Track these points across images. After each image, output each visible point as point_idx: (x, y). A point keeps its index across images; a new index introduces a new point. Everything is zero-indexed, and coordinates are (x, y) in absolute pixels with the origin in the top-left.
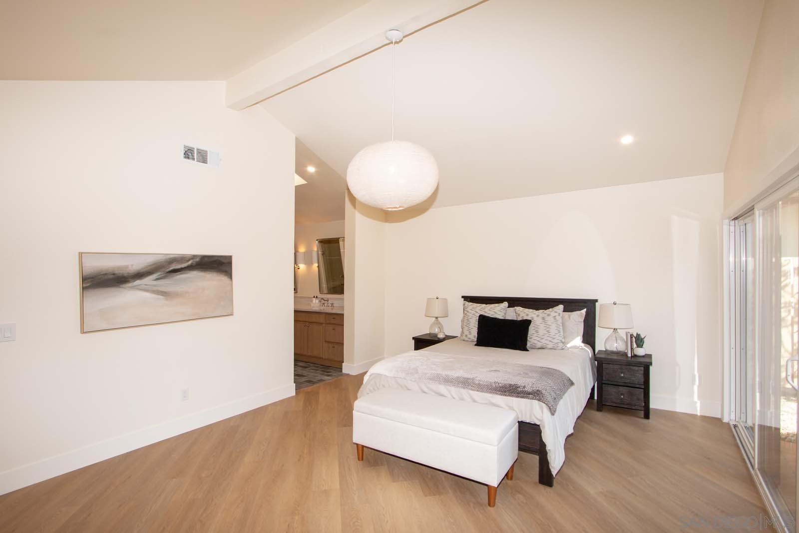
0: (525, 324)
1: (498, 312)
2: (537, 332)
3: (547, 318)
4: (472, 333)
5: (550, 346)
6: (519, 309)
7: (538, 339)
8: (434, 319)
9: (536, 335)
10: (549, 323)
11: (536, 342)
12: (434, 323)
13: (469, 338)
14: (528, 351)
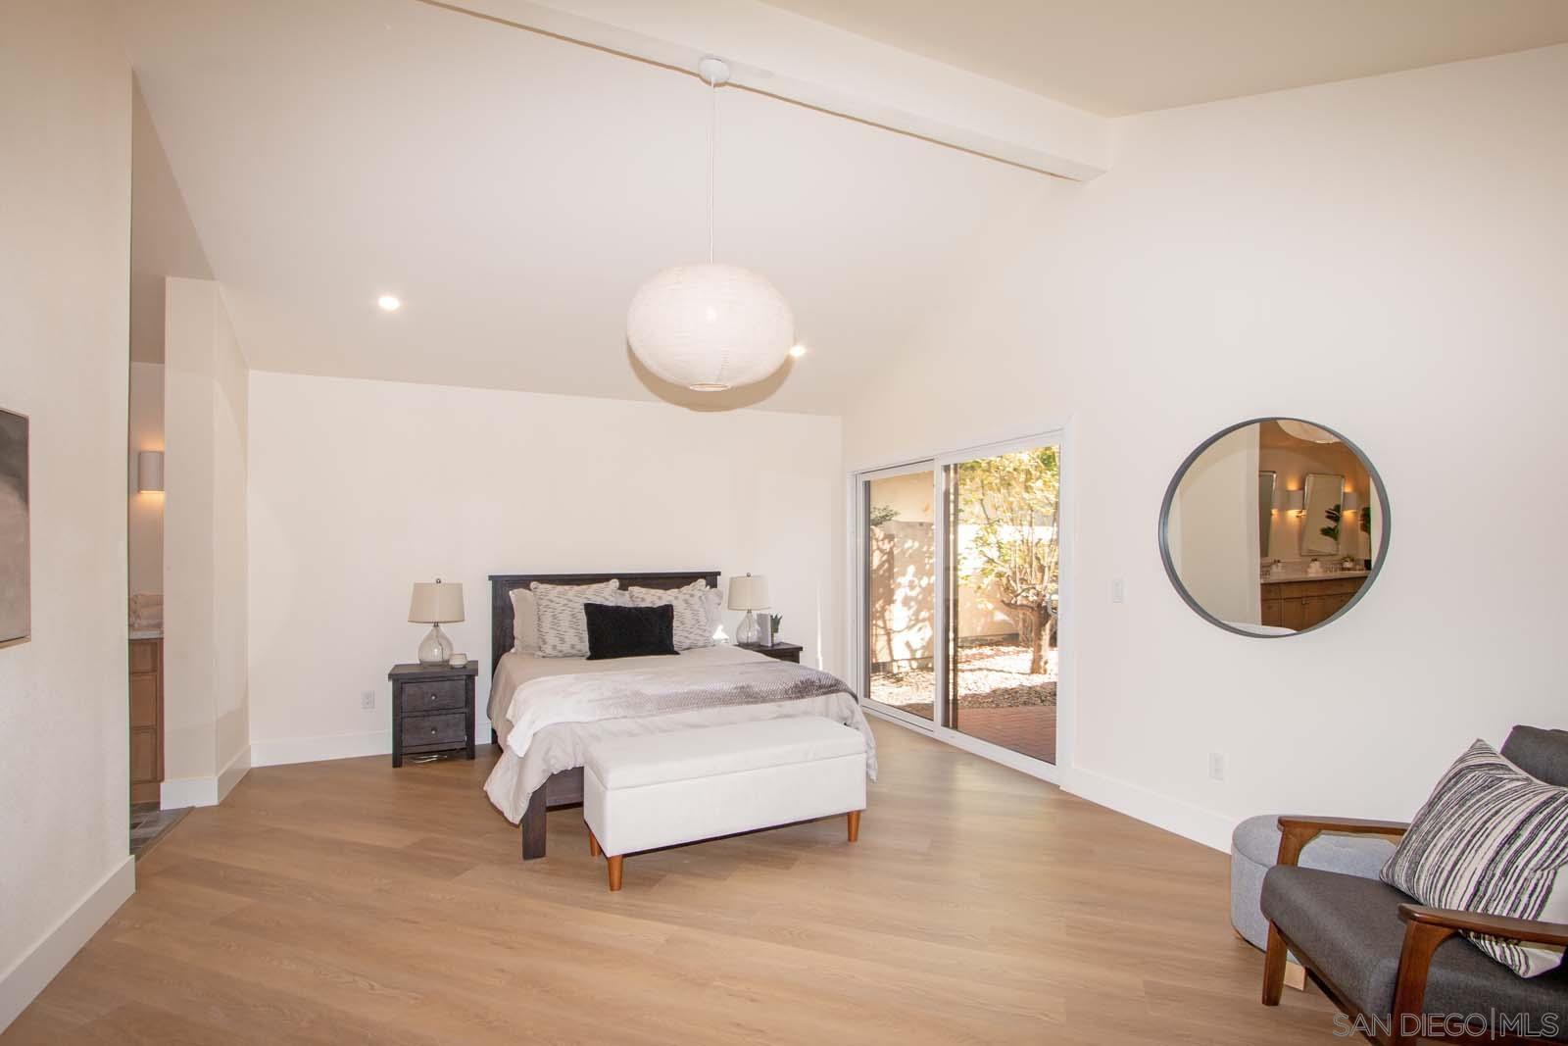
0: (666, 613)
1: (608, 595)
2: (683, 623)
3: (692, 601)
4: (567, 639)
5: (701, 644)
6: (636, 590)
7: (686, 634)
8: (431, 627)
9: (681, 628)
10: (696, 607)
11: (682, 639)
12: (429, 637)
13: (561, 651)
14: (677, 653)
